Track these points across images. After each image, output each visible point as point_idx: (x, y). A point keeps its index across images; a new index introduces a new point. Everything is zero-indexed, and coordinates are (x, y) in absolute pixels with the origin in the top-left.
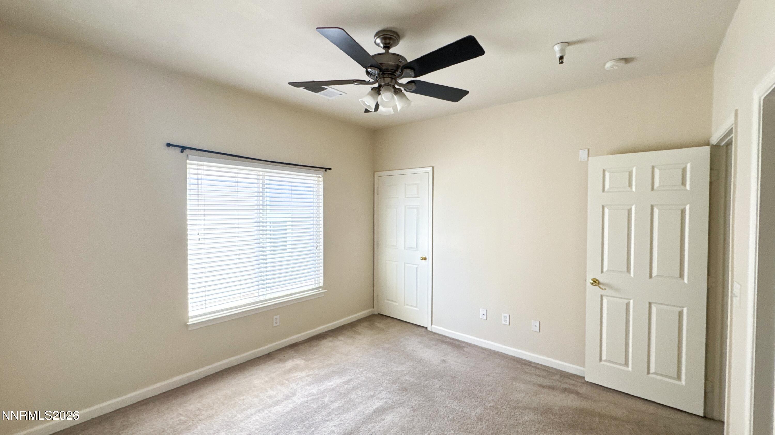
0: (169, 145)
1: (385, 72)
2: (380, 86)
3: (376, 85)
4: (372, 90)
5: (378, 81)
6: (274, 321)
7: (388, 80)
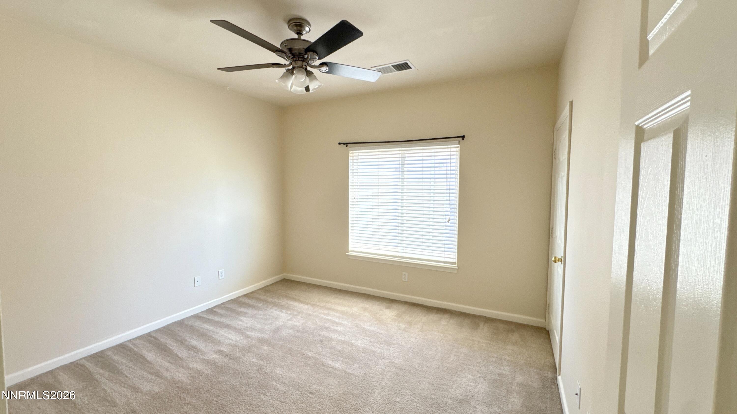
0: (340, 144)
1: (296, 56)
2: (294, 68)
3: (291, 67)
4: (286, 71)
5: (291, 64)
6: (403, 277)
7: (299, 63)
